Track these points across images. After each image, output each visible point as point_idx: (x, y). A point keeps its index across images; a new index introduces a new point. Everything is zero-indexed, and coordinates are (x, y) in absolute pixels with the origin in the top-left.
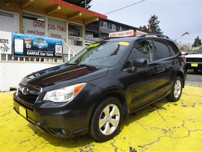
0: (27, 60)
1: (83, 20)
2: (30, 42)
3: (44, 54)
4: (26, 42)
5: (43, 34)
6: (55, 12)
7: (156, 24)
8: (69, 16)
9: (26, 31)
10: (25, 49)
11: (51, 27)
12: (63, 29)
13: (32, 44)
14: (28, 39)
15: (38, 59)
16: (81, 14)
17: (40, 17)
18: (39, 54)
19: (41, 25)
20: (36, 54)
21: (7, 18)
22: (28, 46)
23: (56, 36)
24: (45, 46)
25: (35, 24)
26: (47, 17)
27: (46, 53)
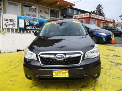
0: (27, 32)
1: (60, 7)
2: (28, 21)
3: (37, 29)
4: (26, 21)
5: (35, 16)
6: (42, 2)
7: (101, 9)
8: (51, 5)
9: (25, 15)
10: (25, 26)
11: (40, 12)
12: (47, 13)
13: (29, 22)
14: (27, 19)
15: (33, 31)
16: (59, 3)
17: (33, 5)
18: (34, 28)
19: (34, 10)
20: (32, 29)
21: (14, 6)
22: (27, 24)
23: (43, 17)
24: (37, 23)
25: (30, 10)
26: (37, 5)
27: (38, 28)
